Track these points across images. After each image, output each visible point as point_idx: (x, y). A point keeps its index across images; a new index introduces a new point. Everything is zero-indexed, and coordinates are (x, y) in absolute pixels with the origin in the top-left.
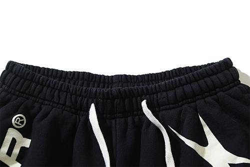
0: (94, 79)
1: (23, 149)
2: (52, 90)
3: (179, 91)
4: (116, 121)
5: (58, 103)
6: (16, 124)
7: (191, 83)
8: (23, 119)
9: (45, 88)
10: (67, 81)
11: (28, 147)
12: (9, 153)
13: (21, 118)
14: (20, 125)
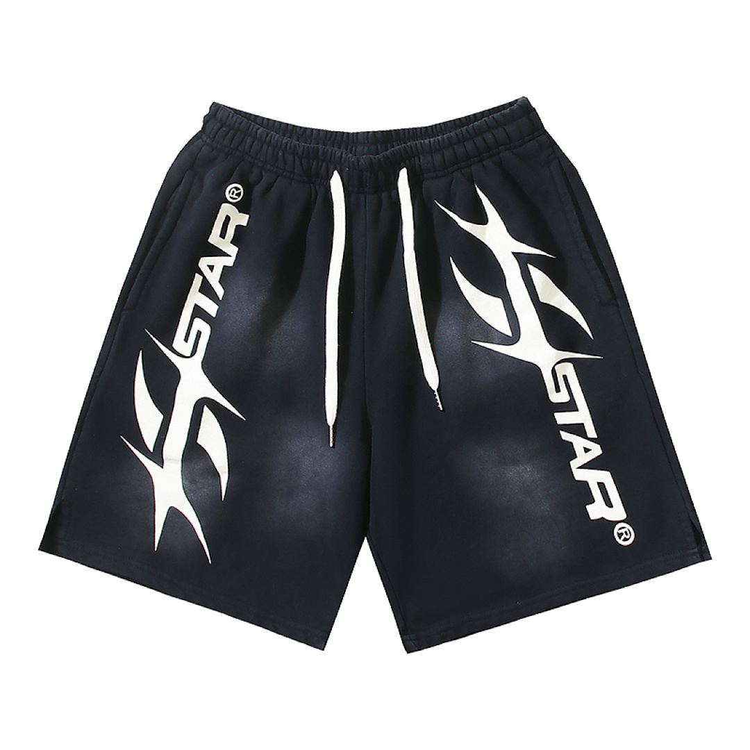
0: (333, 138)
1: (238, 228)
2: (274, 150)
3: (448, 154)
4: (365, 198)
5: (284, 170)
6: (231, 198)
7: (465, 141)
8: (239, 189)
9: (265, 146)
10: (296, 137)
11: (245, 225)
12: (223, 235)
13: (237, 189)
14: (236, 199)
